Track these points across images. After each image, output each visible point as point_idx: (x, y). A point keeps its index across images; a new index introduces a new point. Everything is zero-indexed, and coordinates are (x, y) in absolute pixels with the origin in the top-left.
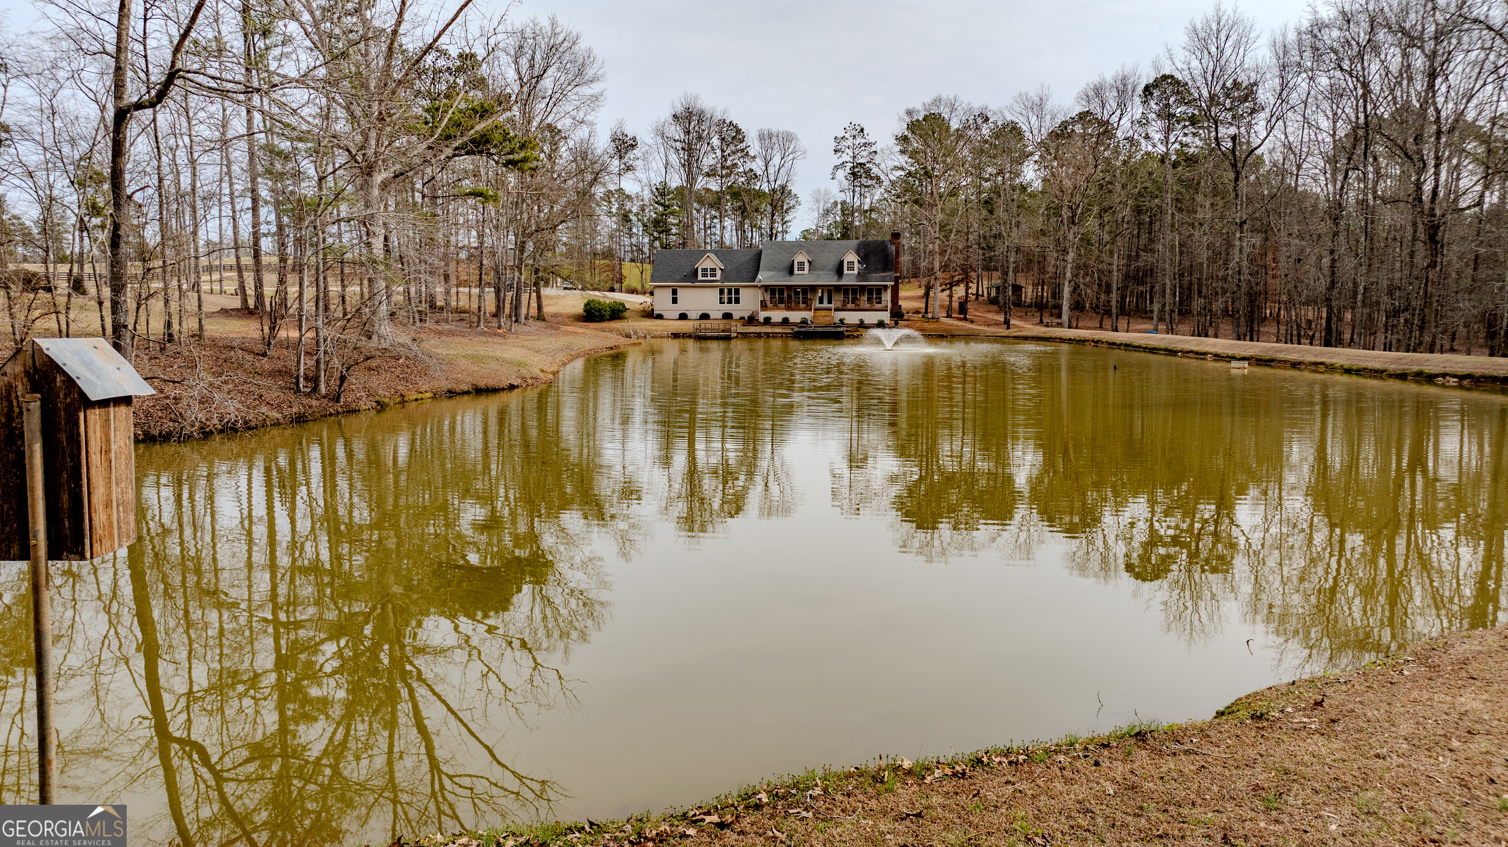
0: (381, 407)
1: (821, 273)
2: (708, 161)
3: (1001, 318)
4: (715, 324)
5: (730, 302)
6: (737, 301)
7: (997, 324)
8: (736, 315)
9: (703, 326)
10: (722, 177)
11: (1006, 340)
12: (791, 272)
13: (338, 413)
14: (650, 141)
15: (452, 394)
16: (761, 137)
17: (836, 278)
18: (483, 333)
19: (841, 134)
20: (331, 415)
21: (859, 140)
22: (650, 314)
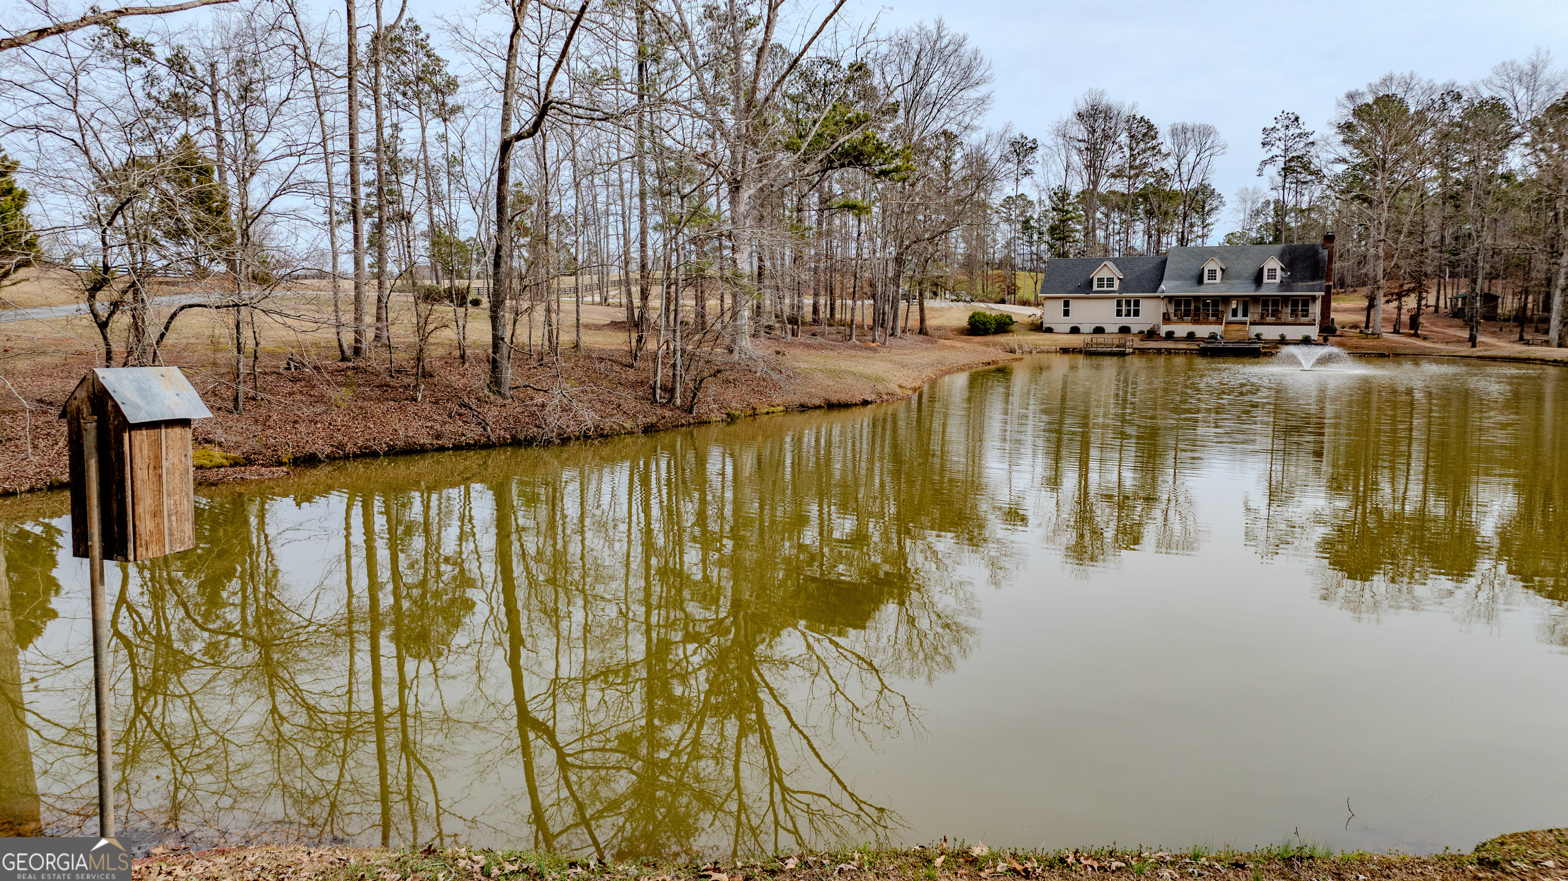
0: (731, 419)
1: (1237, 281)
2: (1115, 160)
3: (1466, 334)
4: (1111, 339)
5: (1128, 315)
6: (1137, 313)
7: (1459, 341)
8: (1135, 329)
9: (1094, 341)
10: (1130, 178)
11: (1469, 360)
12: (1200, 280)
13: (689, 424)
14: (1050, 143)
15: (804, 408)
16: (1174, 133)
17: (1253, 287)
18: (855, 347)
19: (1271, 124)
20: (682, 425)
21: (1293, 131)
22: (1038, 327)
